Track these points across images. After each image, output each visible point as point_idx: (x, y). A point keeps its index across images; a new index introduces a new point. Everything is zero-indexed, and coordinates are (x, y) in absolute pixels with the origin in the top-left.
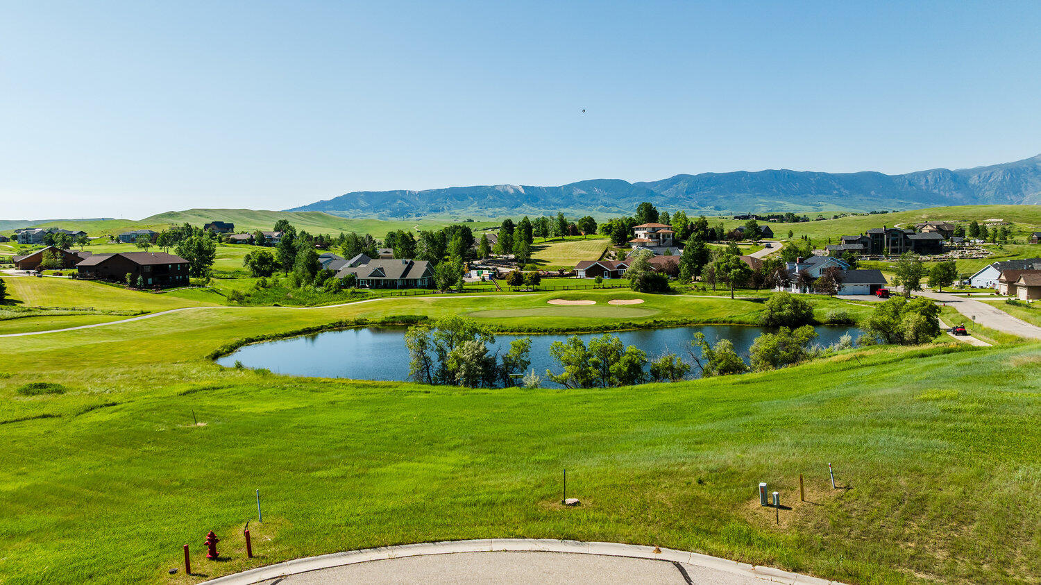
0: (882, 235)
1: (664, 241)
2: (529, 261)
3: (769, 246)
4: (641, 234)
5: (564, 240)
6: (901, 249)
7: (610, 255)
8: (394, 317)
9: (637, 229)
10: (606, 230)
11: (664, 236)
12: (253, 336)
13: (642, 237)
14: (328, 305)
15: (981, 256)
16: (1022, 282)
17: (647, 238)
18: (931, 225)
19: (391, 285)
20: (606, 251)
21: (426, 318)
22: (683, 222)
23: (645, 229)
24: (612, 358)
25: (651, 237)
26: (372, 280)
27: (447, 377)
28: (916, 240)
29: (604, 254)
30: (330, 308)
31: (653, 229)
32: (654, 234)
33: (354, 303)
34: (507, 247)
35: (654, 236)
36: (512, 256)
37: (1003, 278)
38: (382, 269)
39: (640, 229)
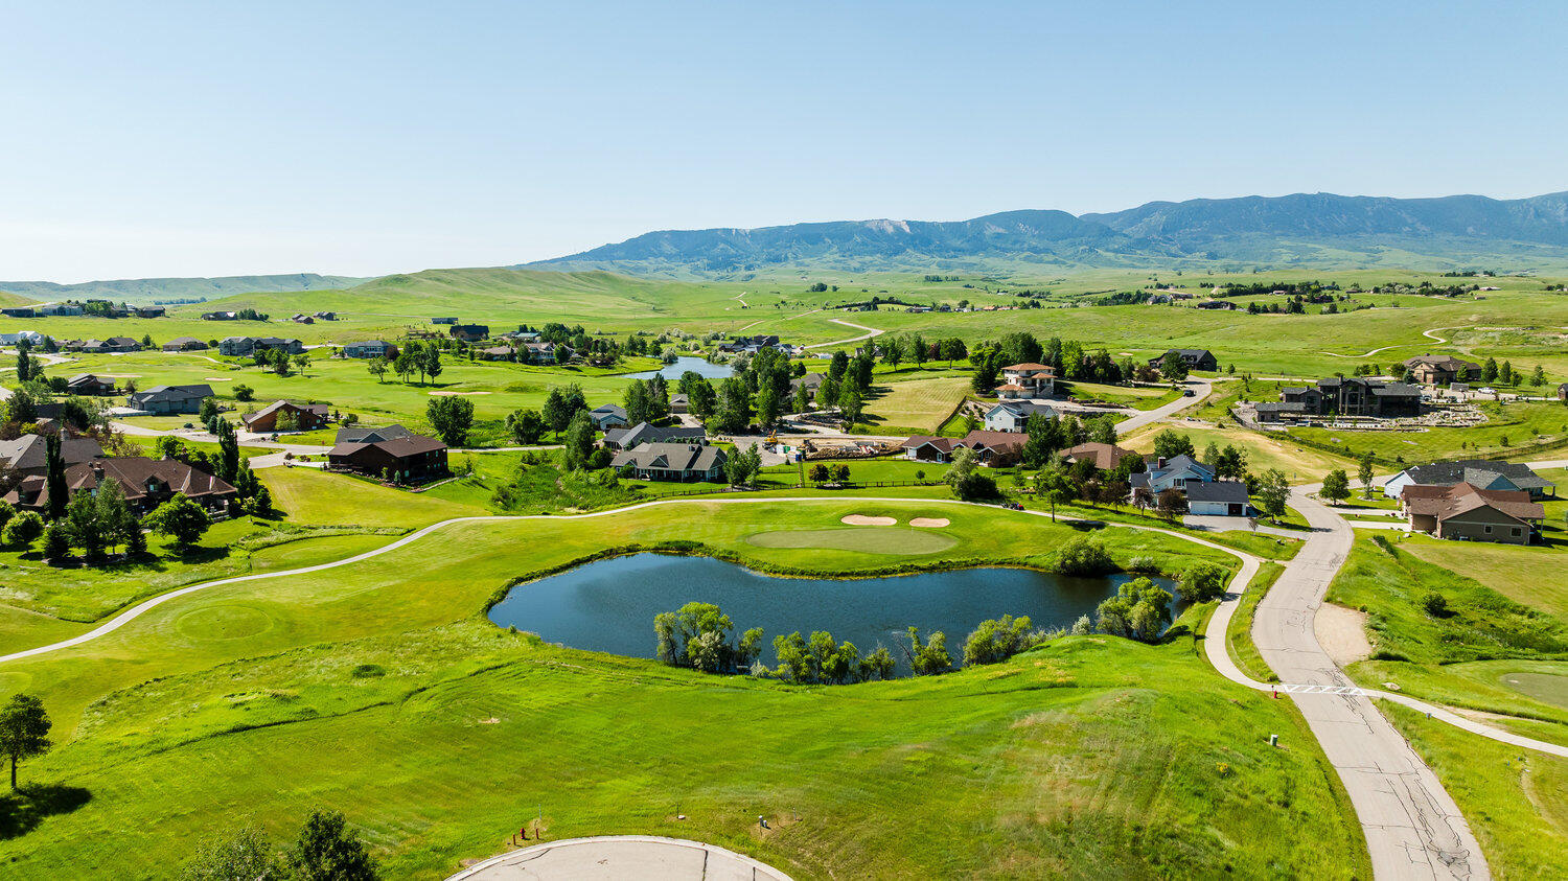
0: (1337, 388)
1: (1042, 388)
2: (859, 418)
3: (1191, 394)
4: (1012, 379)
5: (922, 369)
6: (1361, 408)
7: (967, 409)
8: (668, 543)
9: (1008, 371)
10: (975, 362)
11: (1042, 381)
13: (1014, 382)
14: (601, 510)
15: (1468, 423)
17: (1019, 384)
18: (1427, 364)
19: (675, 477)
20: (964, 401)
21: (702, 544)
22: (1078, 355)
23: (1016, 372)
25: (1024, 384)
26: (654, 471)
28: (1382, 397)
29: (960, 406)
31: (1028, 372)
32: (1029, 379)
33: (627, 509)
34: (832, 396)
35: (1029, 381)
36: (838, 409)
38: (664, 457)
39: (1011, 371)
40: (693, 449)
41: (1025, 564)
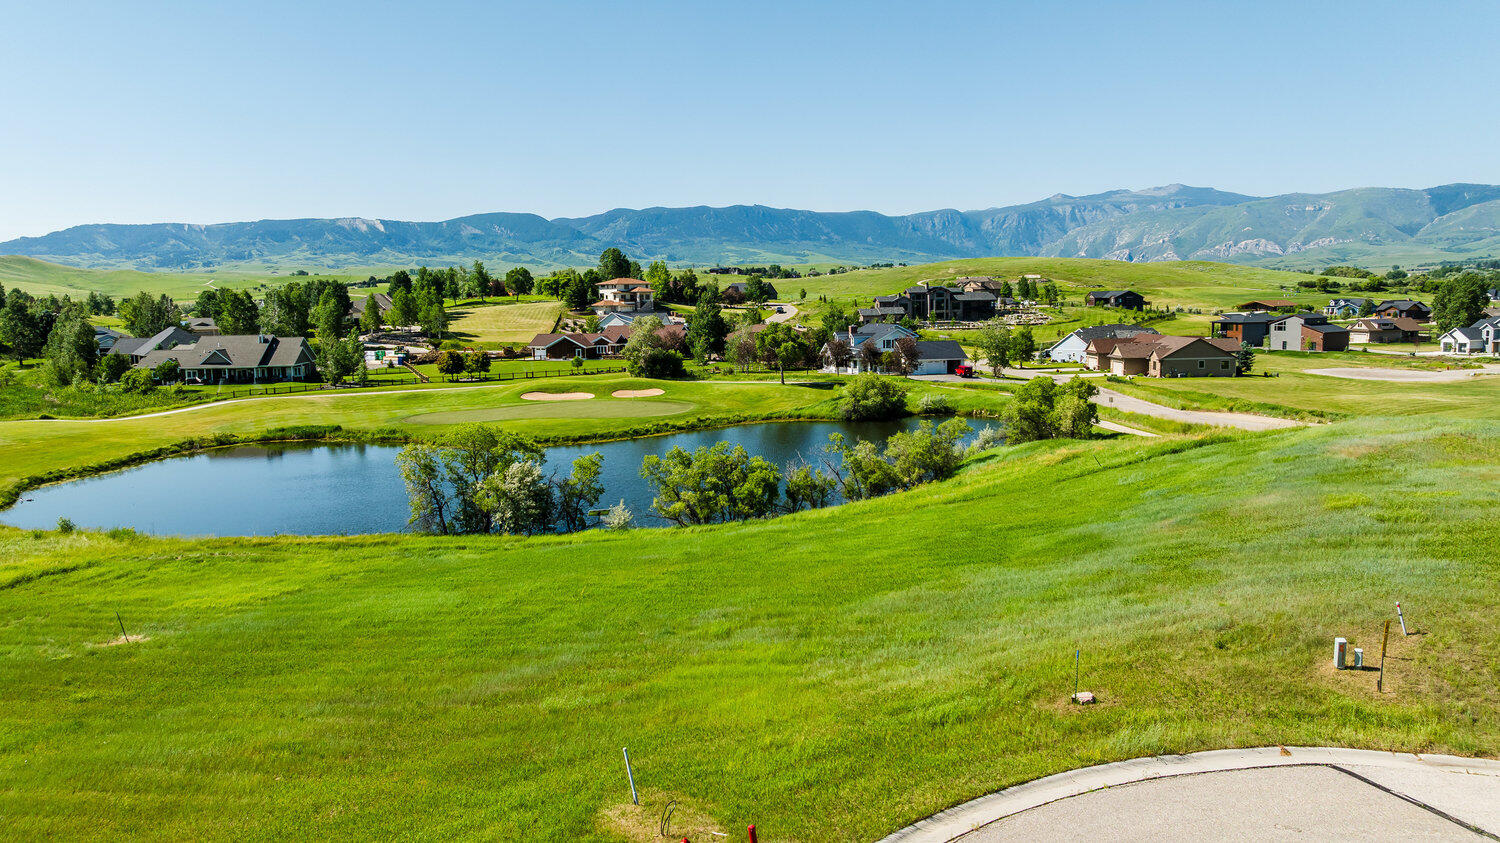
0: (924, 295)
1: (642, 304)
2: (447, 336)
3: (780, 311)
4: (609, 294)
5: (485, 302)
6: (947, 314)
7: (567, 325)
8: (283, 430)
9: (603, 286)
10: (551, 288)
11: (641, 296)
12: (39, 472)
13: (611, 298)
15: (1040, 321)
16: (1117, 353)
17: (617, 299)
18: (975, 282)
19: (243, 377)
20: (559, 319)
21: (338, 428)
22: (663, 276)
23: (614, 286)
24: (735, 475)
25: (623, 298)
26: (208, 370)
27: (476, 521)
28: (964, 302)
29: (557, 324)
30: (145, 419)
31: (626, 286)
32: (628, 295)
33: (190, 409)
34: (409, 313)
35: (628, 296)
36: (417, 328)
37: (1092, 348)
38: (223, 351)
39: (608, 287)
40: (266, 341)
41: (799, 416)
